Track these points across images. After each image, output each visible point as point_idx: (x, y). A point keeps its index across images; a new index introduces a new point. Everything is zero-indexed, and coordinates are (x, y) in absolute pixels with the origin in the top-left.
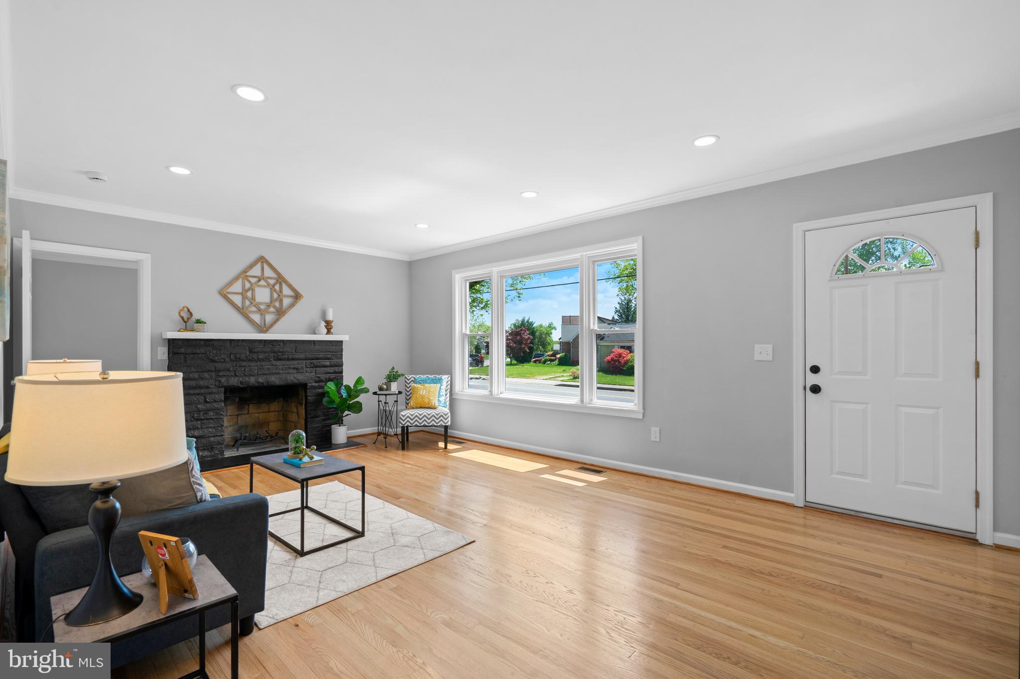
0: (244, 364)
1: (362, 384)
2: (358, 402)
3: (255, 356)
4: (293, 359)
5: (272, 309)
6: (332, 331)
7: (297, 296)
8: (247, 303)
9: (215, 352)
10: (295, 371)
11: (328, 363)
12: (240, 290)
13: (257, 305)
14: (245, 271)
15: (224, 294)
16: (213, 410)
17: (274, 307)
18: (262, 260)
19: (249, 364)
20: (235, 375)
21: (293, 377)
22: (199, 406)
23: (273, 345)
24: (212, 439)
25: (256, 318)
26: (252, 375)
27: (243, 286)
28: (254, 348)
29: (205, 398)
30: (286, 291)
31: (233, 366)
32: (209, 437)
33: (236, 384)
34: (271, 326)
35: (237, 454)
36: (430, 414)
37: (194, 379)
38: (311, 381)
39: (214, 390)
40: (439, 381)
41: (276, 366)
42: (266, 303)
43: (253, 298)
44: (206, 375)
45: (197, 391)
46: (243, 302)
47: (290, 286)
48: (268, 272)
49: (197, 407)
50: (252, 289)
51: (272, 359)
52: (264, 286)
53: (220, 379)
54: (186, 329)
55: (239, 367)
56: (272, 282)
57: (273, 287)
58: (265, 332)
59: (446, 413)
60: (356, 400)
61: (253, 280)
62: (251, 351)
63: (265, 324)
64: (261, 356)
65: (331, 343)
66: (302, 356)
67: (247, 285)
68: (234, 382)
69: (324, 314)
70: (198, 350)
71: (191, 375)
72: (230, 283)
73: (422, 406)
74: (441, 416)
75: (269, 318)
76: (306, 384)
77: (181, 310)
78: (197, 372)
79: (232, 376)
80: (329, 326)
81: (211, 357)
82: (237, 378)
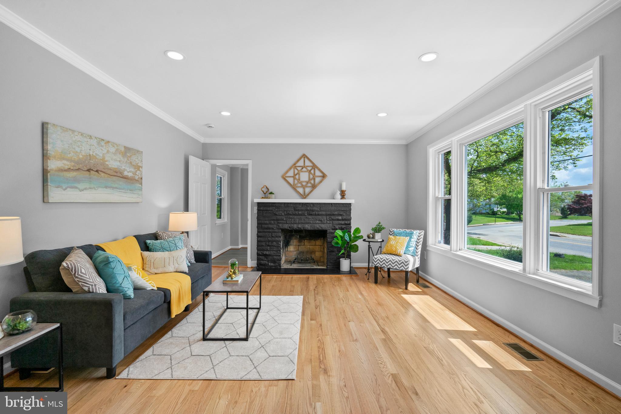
0: (291, 217)
1: (359, 233)
2: (356, 245)
3: (297, 212)
4: (318, 215)
5: (309, 185)
6: (345, 197)
7: (324, 176)
8: (296, 182)
9: (277, 210)
10: (320, 222)
11: (340, 218)
12: (292, 175)
13: (301, 182)
14: (295, 164)
15: (284, 178)
16: (276, 241)
17: (311, 183)
18: (304, 156)
19: (294, 217)
20: (287, 223)
21: (319, 226)
22: (269, 238)
23: (307, 206)
24: (275, 257)
25: (301, 190)
26: (296, 224)
27: (294, 172)
28: (296, 208)
29: (272, 234)
30: (318, 173)
31: (286, 217)
32: (273, 256)
33: (286, 228)
34: (308, 195)
35: (290, 268)
36: (395, 259)
37: (267, 224)
38: (329, 229)
39: (276, 231)
40: (410, 235)
41: (309, 218)
42: (305, 181)
43: (299, 179)
44: (272, 222)
45: (268, 230)
46: (294, 182)
47: (319, 170)
48: (308, 163)
49: (268, 239)
50: (298, 174)
51: (306, 214)
52: (305, 171)
53: (279, 224)
54: (265, 198)
55: (289, 218)
56: (309, 168)
57: (310, 171)
58: (305, 198)
59: (406, 261)
60: (355, 243)
61: (299, 169)
62: (295, 210)
63: (305, 194)
64: (300, 213)
65: (343, 205)
66: (324, 213)
67: (296, 172)
68: (286, 226)
69: (341, 186)
70: (268, 209)
71: (265, 222)
72: (287, 172)
73: (391, 253)
74: (403, 262)
75: (308, 190)
76: (326, 231)
77: (262, 188)
78: (268, 220)
79: (285, 223)
80: (343, 194)
81: (275, 212)
82: (287, 225)
